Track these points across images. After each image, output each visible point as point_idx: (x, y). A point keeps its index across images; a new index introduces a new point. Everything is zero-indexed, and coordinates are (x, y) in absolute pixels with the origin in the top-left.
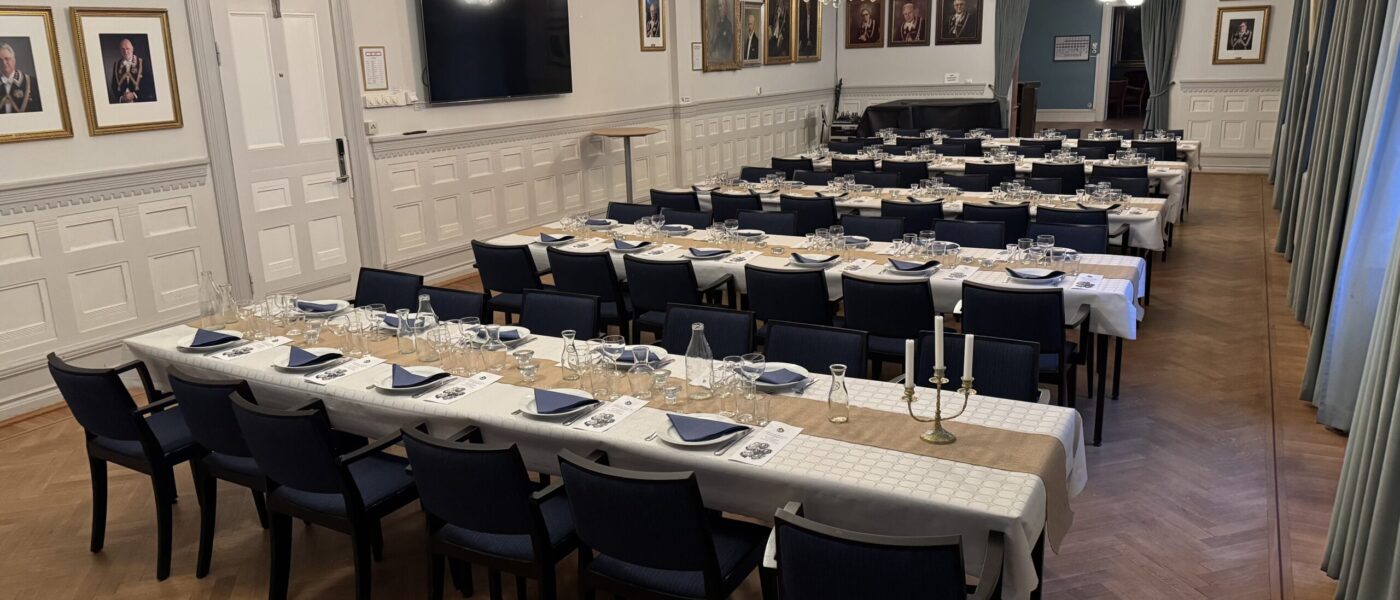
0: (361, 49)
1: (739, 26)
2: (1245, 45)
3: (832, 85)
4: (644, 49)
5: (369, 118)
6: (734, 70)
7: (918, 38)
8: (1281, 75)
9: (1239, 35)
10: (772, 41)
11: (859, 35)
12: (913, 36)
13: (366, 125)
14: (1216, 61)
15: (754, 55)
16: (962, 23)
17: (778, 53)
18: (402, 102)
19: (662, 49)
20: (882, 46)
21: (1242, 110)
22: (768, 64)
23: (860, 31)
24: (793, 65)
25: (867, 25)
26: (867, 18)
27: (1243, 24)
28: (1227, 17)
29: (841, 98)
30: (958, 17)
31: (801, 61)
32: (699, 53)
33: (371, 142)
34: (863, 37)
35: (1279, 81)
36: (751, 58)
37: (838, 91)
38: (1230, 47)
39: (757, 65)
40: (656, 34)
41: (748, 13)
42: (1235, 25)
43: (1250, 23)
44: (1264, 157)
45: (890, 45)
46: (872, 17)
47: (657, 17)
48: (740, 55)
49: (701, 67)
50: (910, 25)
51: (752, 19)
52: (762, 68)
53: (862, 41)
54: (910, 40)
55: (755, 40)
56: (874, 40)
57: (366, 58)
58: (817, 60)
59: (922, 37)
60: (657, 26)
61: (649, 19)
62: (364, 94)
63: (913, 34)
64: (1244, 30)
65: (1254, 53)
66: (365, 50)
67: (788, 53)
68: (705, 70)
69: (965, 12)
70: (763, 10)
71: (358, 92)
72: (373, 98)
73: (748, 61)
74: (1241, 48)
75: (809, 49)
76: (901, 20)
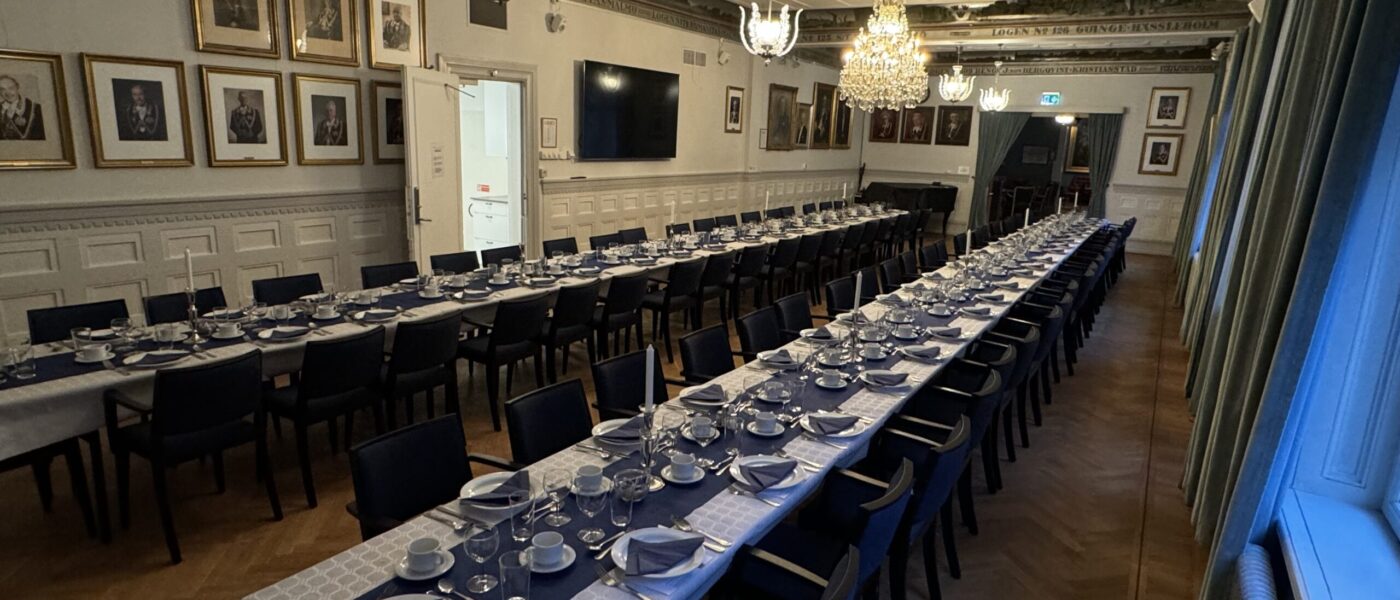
0: (542, 119)
1: (794, 119)
2: (1163, 161)
3: (857, 167)
4: (727, 131)
5: (542, 166)
6: (788, 150)
7: (922, 139)
8: (1186, 184)
9: (1159, 155)
10: (817, 132)
11: (879, 133)
12: (920, 137)
13: (540, 171)
14: (1140, 171)
15: (803, 141)
16: (955, 130)
17: (821, 141)
18: (564, 156)
19: (739, 132)
20: (896, 141)
21: (1158, 208)
22: (813, 147)
23: (881, 130)
24: (830, 150)
25: (886, 126)
26: (887, 121)
27: (1163, 146)
28: (1151, 140)
29: (864, 177)
30: (953, 126)
31: (836, 148)
32: (765, 136)
33: (542, 183)
34: (882, 135)
35: (1183, 189)
36: (801, 142)
37: (862, 171)
38: (1152, 162)
39: (805, 148)
40: (736, 121)
41: (801, 111)
42: (1156, 146)
43: (1168, 146)
44: (1167, 244)
45: (902, 141)
46: (890, 121)
47: (738, 110)
48: (793, 140)
49: (765, 146)
50: (917, 129)
51: (804, 115)
52: (808, 151)
53: (881, 137)
54: (916, 139)
55: (805, 131)
56: (890, 137)
57: (545, 126)
58: (848, 148)
59: (925, 138)
60: (737, 116)
61: (732, 110)
62: (540, 149)
63: (919, 135)
64: (1162, 150)
65: (1169, 168)
66: (545, 120)
67: (828, 142)
68: (768, 148)
69: (958, 123)
70: (812, 109)
71: (537, 147)
72: (546, 152)
73: (798, 145)
74: (1159, 162)
75: (843, 140)
76: (911, 124)
